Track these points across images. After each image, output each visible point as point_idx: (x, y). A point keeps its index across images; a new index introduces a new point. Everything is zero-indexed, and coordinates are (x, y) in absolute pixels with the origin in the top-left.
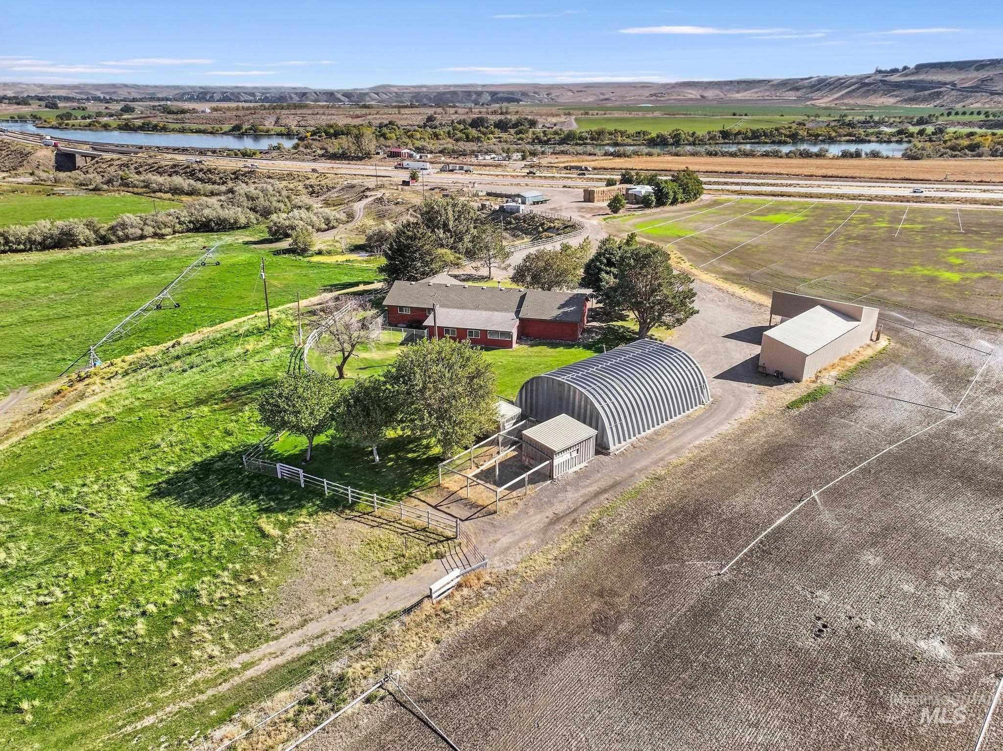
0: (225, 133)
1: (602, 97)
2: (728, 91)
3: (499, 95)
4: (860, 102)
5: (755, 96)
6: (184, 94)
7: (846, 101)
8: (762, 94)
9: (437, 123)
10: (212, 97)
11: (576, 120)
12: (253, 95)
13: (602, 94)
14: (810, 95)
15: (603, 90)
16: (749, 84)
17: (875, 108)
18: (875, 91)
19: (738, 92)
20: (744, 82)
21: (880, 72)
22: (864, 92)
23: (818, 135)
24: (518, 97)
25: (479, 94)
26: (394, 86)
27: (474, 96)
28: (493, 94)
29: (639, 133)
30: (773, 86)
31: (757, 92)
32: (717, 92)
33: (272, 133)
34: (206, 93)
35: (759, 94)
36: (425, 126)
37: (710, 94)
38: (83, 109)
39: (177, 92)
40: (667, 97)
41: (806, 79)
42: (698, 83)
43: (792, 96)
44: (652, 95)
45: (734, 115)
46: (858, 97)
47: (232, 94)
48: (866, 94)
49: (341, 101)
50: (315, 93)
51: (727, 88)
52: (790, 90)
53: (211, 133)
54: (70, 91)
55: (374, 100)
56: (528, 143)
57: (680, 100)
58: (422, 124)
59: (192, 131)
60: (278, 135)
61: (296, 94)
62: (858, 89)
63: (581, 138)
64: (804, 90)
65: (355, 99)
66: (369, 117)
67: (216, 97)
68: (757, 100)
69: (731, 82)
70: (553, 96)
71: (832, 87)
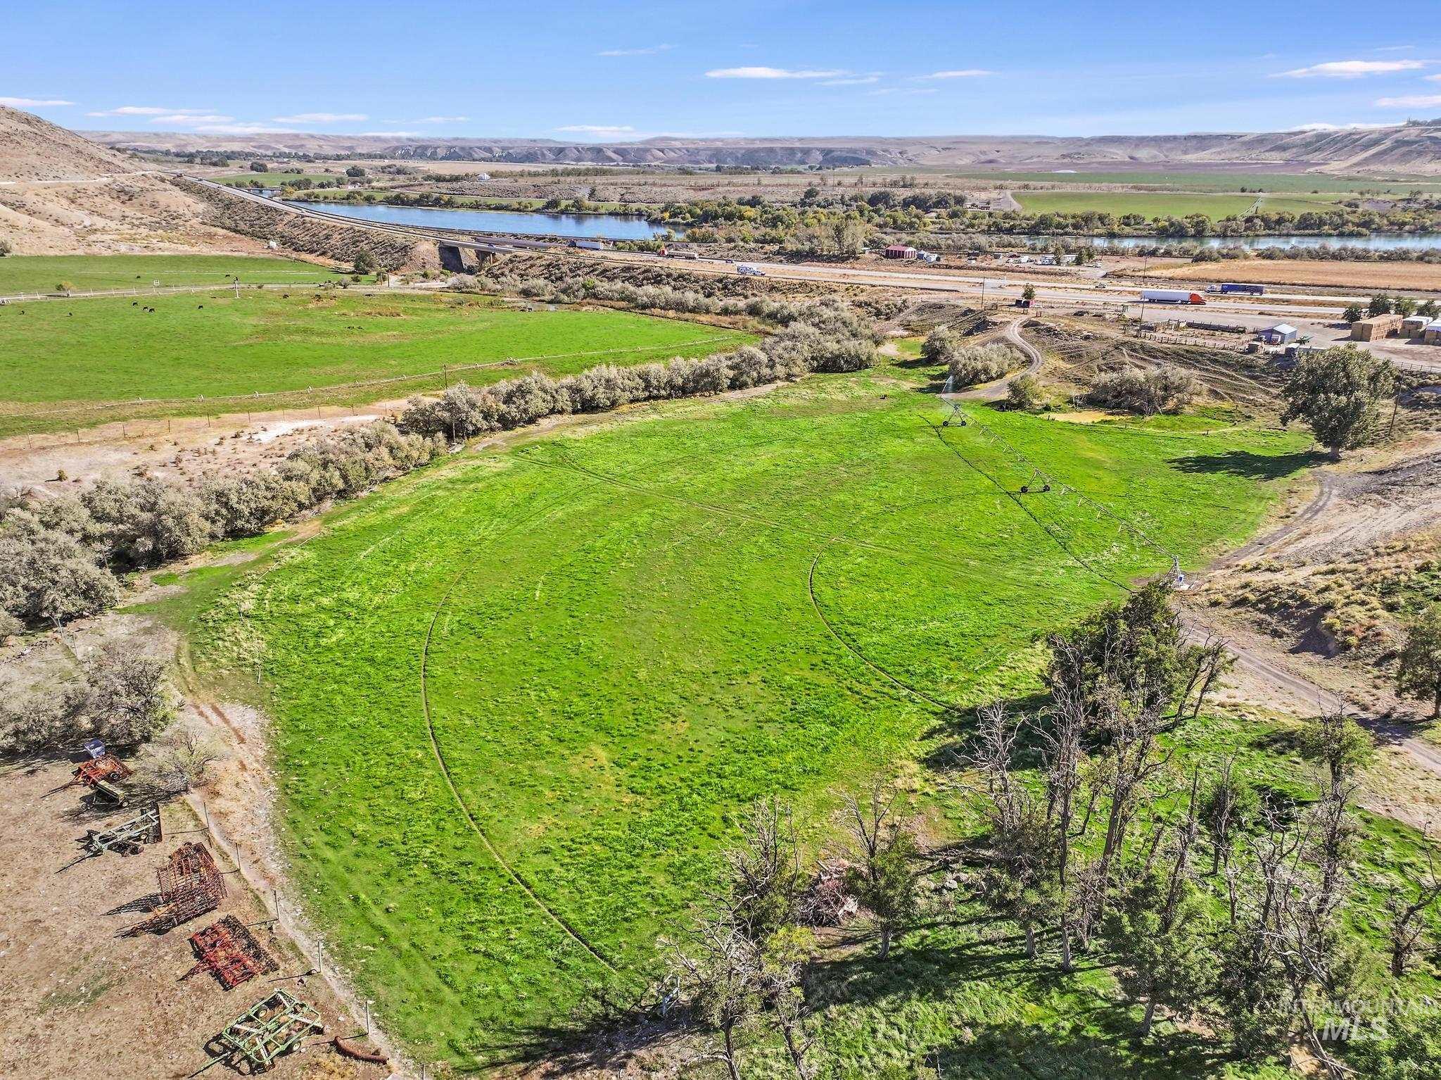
0: (537, 211)
1: (983, 158)
2: (1171, 149)
3: (836, 154)
4: (1398, 168)
5: (1217, 159)
6: (396, 148)
7: (1373, 167)
8: (1228, 155)
9: (820, 198)
10: (434, 153)
11: (1014, 195)
12: (489, 150)
13: (984, 153)
14: (1305, 158)
15: (984, 147)
16: (1201, 141)
17: (1426, 179)
18: (1420, 154)
19: (1185, 153)
20: (1195, 137)
21: (1415, 124)
22: (1403, 155)
23: (1404, 224)
24: (864, 156)
25: (806, 152)
26: (676, 139)
27: (799, 155)
28: (827, 153)
29: (1128, 218)
30: (1244, 143)
31: (1219, 153)
32: (1155, 152)
33: (603, 211)
34: (425, 148)
35: (1223, 156)
36: (803, 204)
37: (1143, 154)
38: (299, 172)
39: (387, 146)
40: (1087, 160)
41: (1295, 134)
42: (1125, 138)
43: (1276, 158)
44: (1064, 156)
45: (1243, 190)
46: (1392, 162)
47: (463, 149)
48: (1405, 158)
49: (613, 161)
50: (577, 149)
51: (1169, 145)
52: (1271, 150)
53: (518, 210)
54: (244, 144)
55: (657, 159)
56: (983, 232)
57: (1106, 164)
58: (798, 199)
59: (489, 207)
60: (611, 214)
61: (550, 149)
62: (1392, 149)
63: (1059, 226)
64: (1295, 150)
65: (631, 156)
66: (720, 189)
67: (441, 152)
68: (1221, 164)
69: (1175, 138)
70: (910, 155)
71: (1339, 145)
